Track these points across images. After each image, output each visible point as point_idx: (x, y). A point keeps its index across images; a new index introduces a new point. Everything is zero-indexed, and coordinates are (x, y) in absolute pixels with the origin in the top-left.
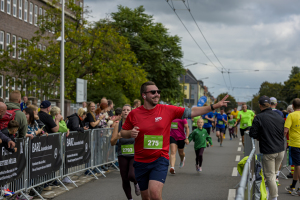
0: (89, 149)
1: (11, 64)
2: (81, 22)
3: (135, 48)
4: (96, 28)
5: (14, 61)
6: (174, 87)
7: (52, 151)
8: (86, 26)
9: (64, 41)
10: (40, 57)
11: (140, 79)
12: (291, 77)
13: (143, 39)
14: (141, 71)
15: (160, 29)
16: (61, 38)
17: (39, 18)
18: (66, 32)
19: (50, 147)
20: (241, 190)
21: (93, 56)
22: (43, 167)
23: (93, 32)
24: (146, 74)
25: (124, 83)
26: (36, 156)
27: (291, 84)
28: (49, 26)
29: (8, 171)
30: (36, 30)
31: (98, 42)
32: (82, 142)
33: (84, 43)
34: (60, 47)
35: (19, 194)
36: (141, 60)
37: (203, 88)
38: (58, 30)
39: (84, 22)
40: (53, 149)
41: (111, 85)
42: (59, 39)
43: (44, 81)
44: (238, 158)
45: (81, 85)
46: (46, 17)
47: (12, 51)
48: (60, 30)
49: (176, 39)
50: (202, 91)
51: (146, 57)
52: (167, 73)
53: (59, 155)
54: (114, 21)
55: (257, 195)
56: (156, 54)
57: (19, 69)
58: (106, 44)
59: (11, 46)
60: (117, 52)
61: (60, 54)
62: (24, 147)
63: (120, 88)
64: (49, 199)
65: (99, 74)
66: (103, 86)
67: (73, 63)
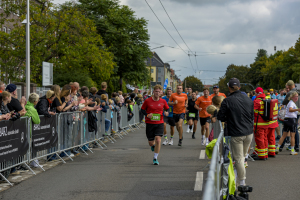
0: (56, 134)
2: (46, 5)
3: (101, 31)
4: (62, 11)
6: (140, 70)
7: (19, 135)
8: (52, 9)
9: (29, 24)
10: (5, 40)
11: (107, 62)
12: (257, 59)
13: (110, 21)
14: (108, 54)
15: (126, 12)
16: (27, 21)
17: (3, 1)
18: (31, 15)
19: (17, 132)
21: (59, 38)
22: (10, 151)
23: (58, 15)
24: (112, 57)
25: (91, 67)
27: (257, 66)
31: (63, 24)
32: (49, 126)
33: (49, 26)
34: (25, 30)
36: (108, 43)
37: (170, 70)
38: (23, 12)
39: (50, 5)
40: (20, 133)
41: (77, 67)
42: (25, 21)
43: (9, 64)
45: (47, 69)
48: (26, 13)
49: (142, 22)
50: (169, 74)
51: (112, 39)
52: (134, 57)
53: (26, 139)
54: (80, 3)
55: (225, 178)
56: (123, 37)
58: (72, 27)
60: (82, 34)
61: (25, 37)
63: (86, 71)
64: (16, 184)
65: (65, 57)
66: (69, 69)
67: (39, 47)
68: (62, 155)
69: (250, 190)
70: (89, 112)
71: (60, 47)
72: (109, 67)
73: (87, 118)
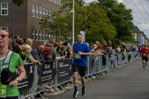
1: (48, 24)
2: (82, 3)
3: (109, 15)
4: (90, 6)
5: (50, 23)
8: (85, 5)
10: (62, 20)
11: (112, 31)
13: (113, 11)
14: (112, 27)
15: (122, 6)
16: (73, 11)
17: (62, 1)
18: (75, 8)
19: (68, 65)
21: (88, 19)
23: (88, 8)
24: (114, 29)
25: (104, 33)
26: (61, 69)
28: (66, 5)
29: (48, 77)
30: (60, 7)
31: (90, 13)
33: (84, 13)
34: (72, 16)
35: (53, 88)
36: (112, 21)
37: (144, 35)
38: (71, 7)
39: (84, 3)
40: (69, 67)
41: (97, 34)
42: (72, 11)
43: (64, 32)
46: (65, 1)
47: (49, 17)
48: (72, 7)
49: (130, 11)
50: (143, 37)
51: (114, 20)
52: (126, 28)
54: (98, 2)
56: (120, 18)
57: (52, 26)
58: (95, 14)
59: (48, 15)
60: (100, 18)
61: (72, 19)
62: (55, 65)
63: (102, 36)
64: (68, 90)
65: (91, 29)
66: (93, 35)
67: (78, 24)
68: (90, 77)
70: (103, 56)
71: (89, 24)
72: (113, 33)
73: (102, 59)
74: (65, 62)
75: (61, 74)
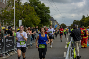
3: (36, 11)
4: (24, 5)
6: (48, 22)
7: (12, 41)
8: (21, 4)
9: (15, 9)
10: (8, 13)
11: (38, 20)
12: (82, 18)
13: (39, 8)
14: (38, 17)
15: (44, 5)
16: (14, 8)
17: (7, 2)
18: (15, 6)
19: (11, 40)
20: (68, 52)
21: (23, 13)
22: (9, 46)
23: (23, 6)
24: (39, 18)
25: (33, 21)
26: (7, 43)
27: (82, 20)
28: (10, 4)
30: (6, 5)
31: (25, 9)
33: (21, 9)
34: (14, 11)
35: (2, 54)
36: (38, 14)
37: (56, 22)
38: (13, 5)
39: (21, 3)
41: (29, 21)
42: (13, 8)
43: (9, 21)
44: (67, 43)
45: (20, 22)
46: (9, 2)
48: (14, 6)
49: (48, 8)
50: (56, 23)
51: (39, 13)
52: (46, 18)
53: (14, 42)
54: (29, 2)
55: (72, 53)
56: (42, 12)
57: (1, 17)
58: (27, 10)
60: (31, 12)
61: (14, 13)
62: (3, 40)
63: (32, 23)
64: (11, 56)
65: (25, 18)
66: (27, 22)
67: (18, 15)
69: (80, 57)
71: (24, 15)
72: (38, 21)
73: (32, 36)
74: (9, 38)
75: (7, 46)
